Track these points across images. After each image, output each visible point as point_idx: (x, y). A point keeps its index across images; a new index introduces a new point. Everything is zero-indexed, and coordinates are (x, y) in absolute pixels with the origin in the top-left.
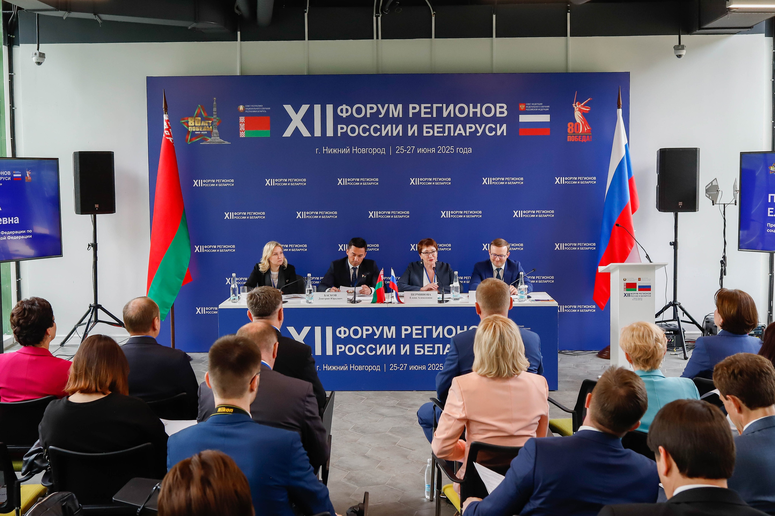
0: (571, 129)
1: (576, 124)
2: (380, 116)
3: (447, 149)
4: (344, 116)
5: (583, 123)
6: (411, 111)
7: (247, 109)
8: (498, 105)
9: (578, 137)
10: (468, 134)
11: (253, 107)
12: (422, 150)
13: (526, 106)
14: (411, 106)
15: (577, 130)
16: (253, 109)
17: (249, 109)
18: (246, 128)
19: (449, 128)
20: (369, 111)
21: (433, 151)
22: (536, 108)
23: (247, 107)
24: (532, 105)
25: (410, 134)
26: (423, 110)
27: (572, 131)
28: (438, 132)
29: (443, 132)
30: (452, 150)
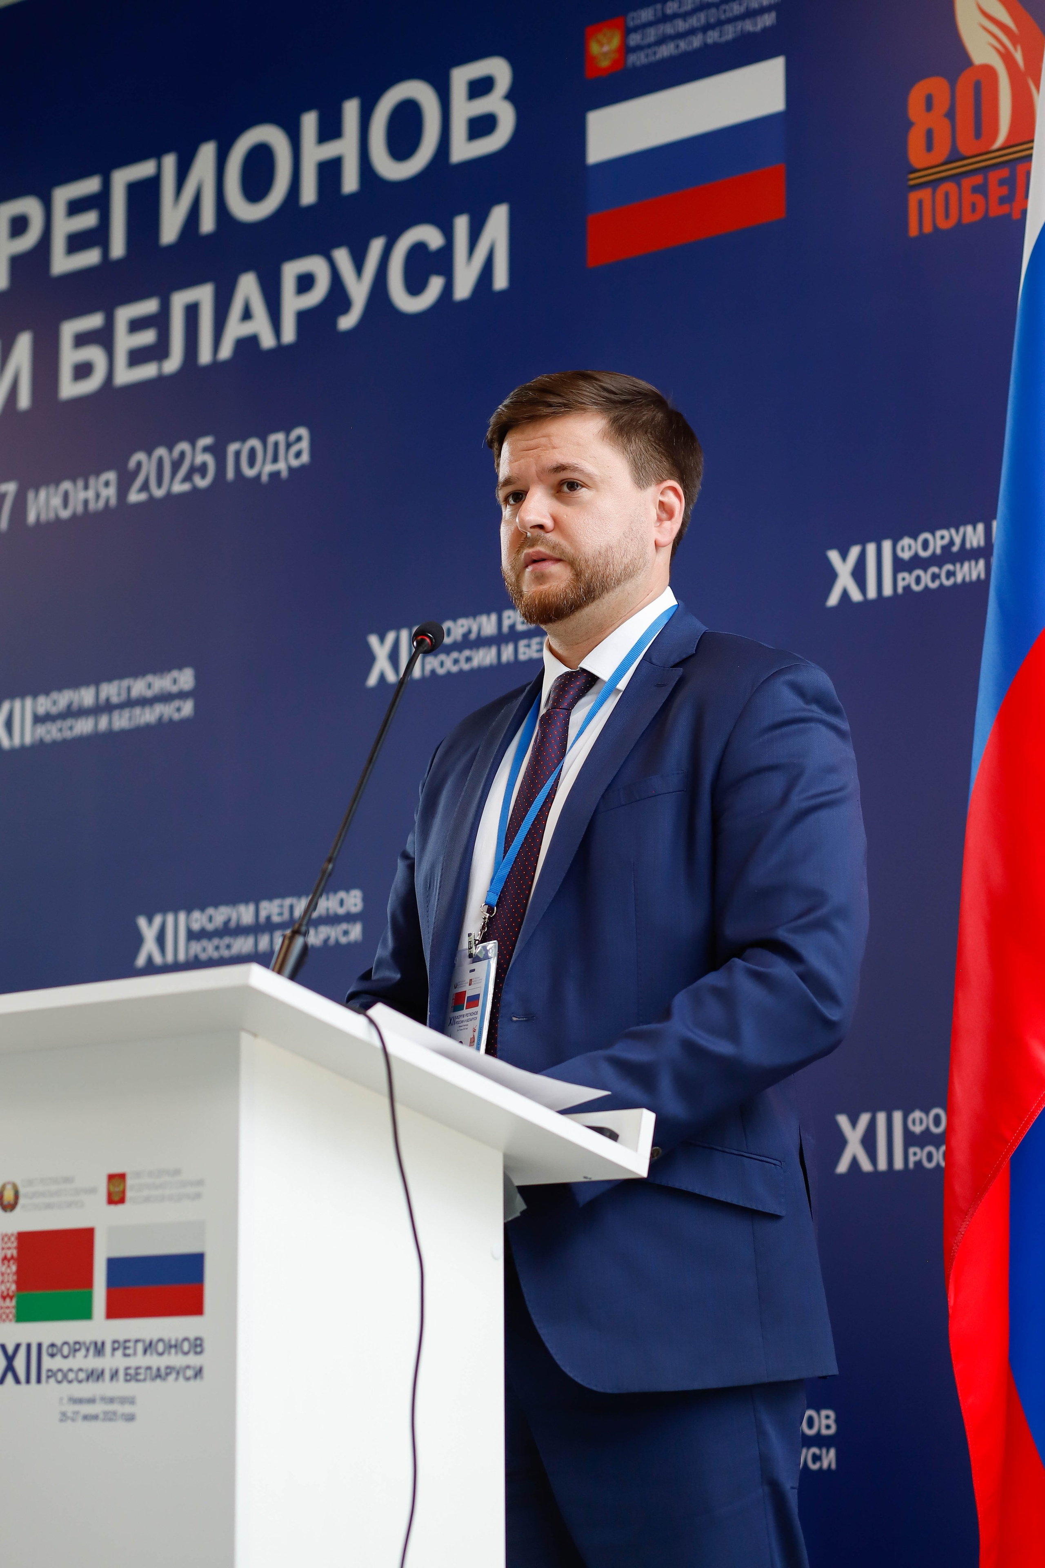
0: (929, 134)
1: (965, 83)
3: (175, 468)
5: (1018, 56)
6: (6, 251)
8: (461, 77)
9: (981, 189)
10: (289, 335)
12: (55, 503)
13: (627, 32)
14: (4, 214)
15: (978, 134)
19: (192, 311)
21: (105, 494)
22: (692, 32)
24: (666, 18)
26: (61, 229)
27: (942, 150)
28: (137, 357)
29: (159, 351)
30: (202, 470)
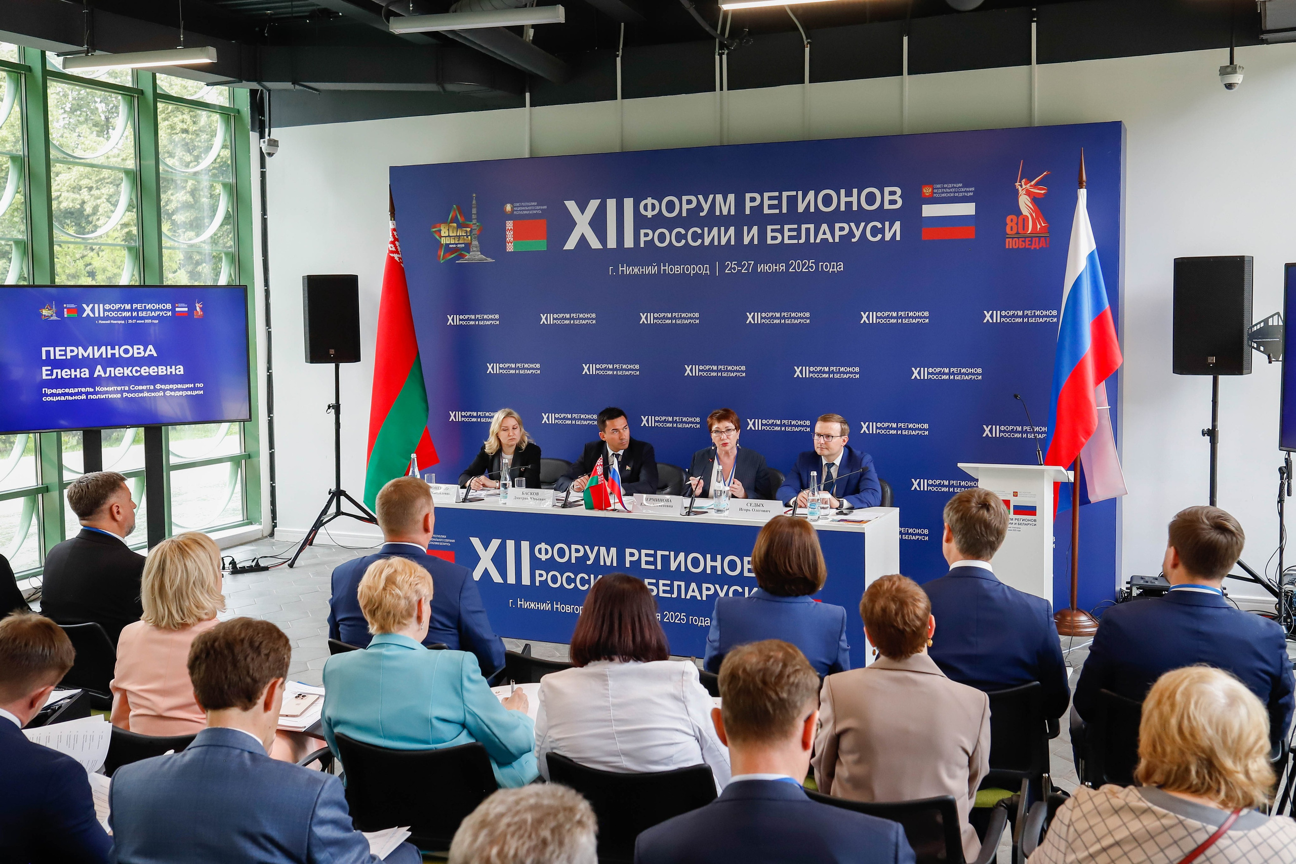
0: (1012, 227)
1: (1020, 218)
2: (702, 214)
3: (803, 265)
4: (650, 216)
5: (1034, 215)
6: (748, 205)
7: (515, 209)
8: (887, 190)
9: (1024, 241)
10: (837, 240)
11: (525, 206)
12: (765, 268)
13: (933, 189)
14: (748, 196)
15: (1024, 230)
16: (523, 208)
17: (519, 208)
18: (516, 237)
19: (808, 230)
20: (685, 207)
21: (782, 268)
22: (951, 192)
23: (516, 207)
24: (944, 188)
25: (746, 241)
26: (767, 203)
27: (1015, 231)
28: (790, 238)
29: (798, 237)
30: (812, 267)
